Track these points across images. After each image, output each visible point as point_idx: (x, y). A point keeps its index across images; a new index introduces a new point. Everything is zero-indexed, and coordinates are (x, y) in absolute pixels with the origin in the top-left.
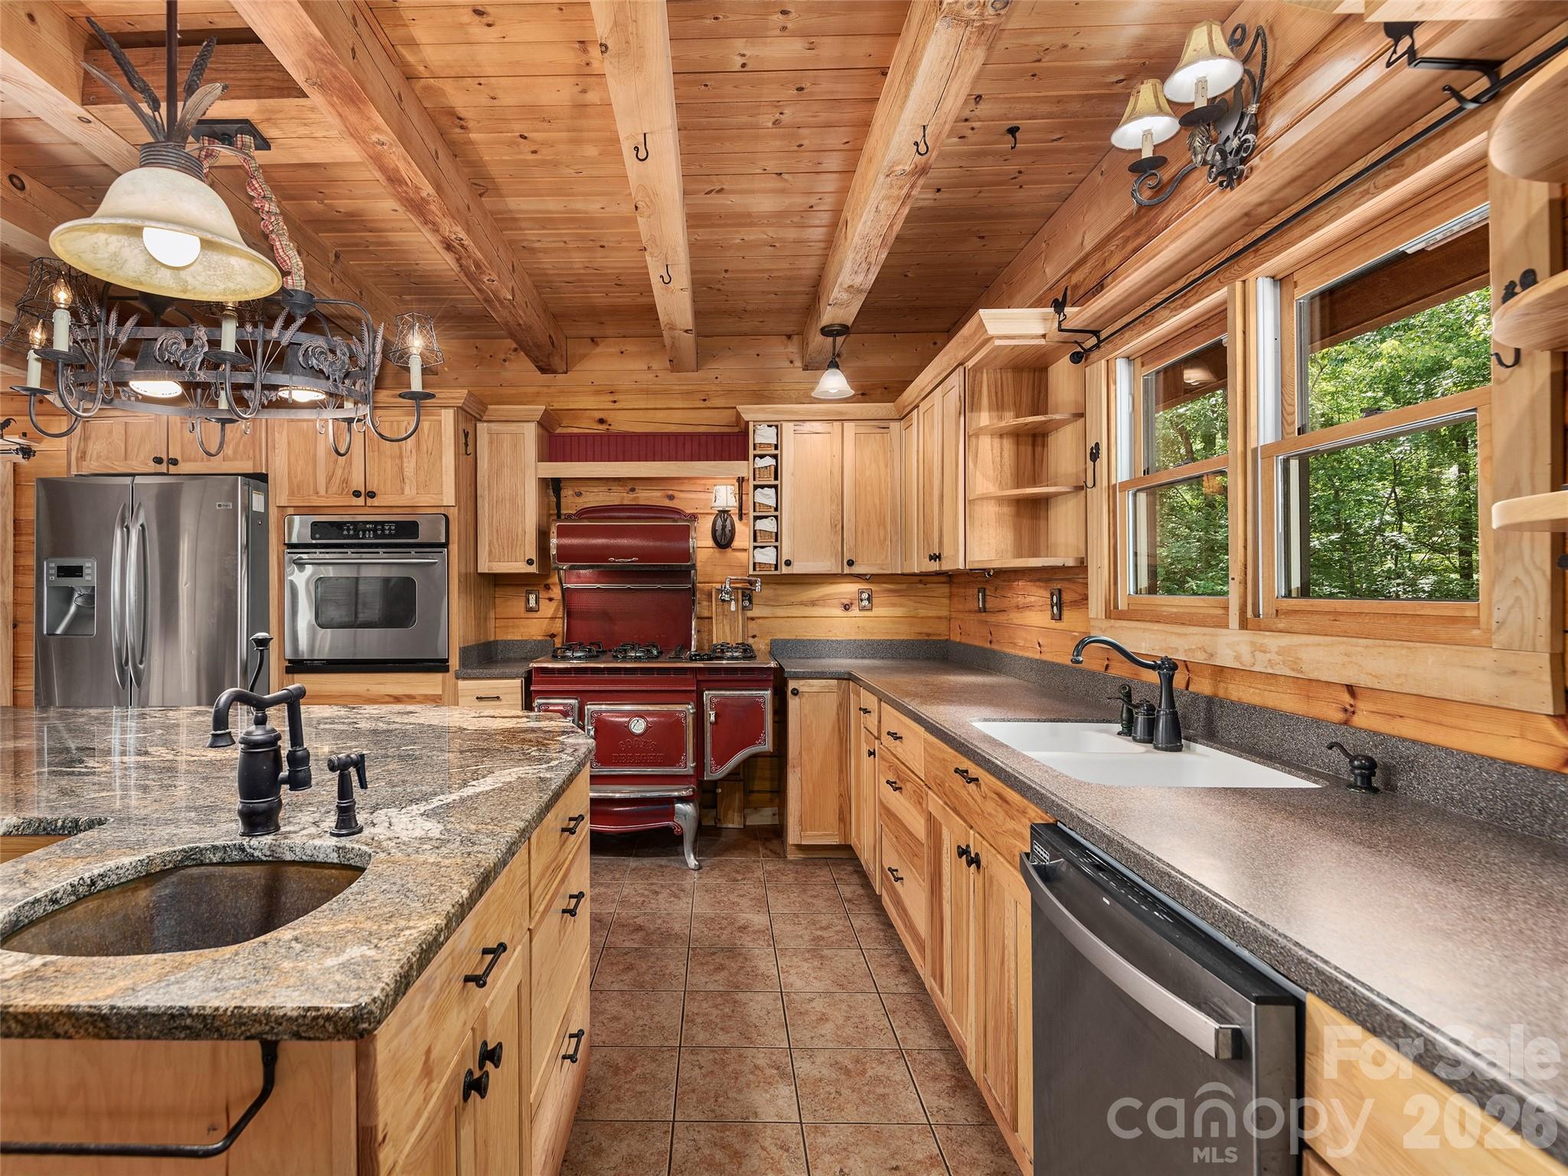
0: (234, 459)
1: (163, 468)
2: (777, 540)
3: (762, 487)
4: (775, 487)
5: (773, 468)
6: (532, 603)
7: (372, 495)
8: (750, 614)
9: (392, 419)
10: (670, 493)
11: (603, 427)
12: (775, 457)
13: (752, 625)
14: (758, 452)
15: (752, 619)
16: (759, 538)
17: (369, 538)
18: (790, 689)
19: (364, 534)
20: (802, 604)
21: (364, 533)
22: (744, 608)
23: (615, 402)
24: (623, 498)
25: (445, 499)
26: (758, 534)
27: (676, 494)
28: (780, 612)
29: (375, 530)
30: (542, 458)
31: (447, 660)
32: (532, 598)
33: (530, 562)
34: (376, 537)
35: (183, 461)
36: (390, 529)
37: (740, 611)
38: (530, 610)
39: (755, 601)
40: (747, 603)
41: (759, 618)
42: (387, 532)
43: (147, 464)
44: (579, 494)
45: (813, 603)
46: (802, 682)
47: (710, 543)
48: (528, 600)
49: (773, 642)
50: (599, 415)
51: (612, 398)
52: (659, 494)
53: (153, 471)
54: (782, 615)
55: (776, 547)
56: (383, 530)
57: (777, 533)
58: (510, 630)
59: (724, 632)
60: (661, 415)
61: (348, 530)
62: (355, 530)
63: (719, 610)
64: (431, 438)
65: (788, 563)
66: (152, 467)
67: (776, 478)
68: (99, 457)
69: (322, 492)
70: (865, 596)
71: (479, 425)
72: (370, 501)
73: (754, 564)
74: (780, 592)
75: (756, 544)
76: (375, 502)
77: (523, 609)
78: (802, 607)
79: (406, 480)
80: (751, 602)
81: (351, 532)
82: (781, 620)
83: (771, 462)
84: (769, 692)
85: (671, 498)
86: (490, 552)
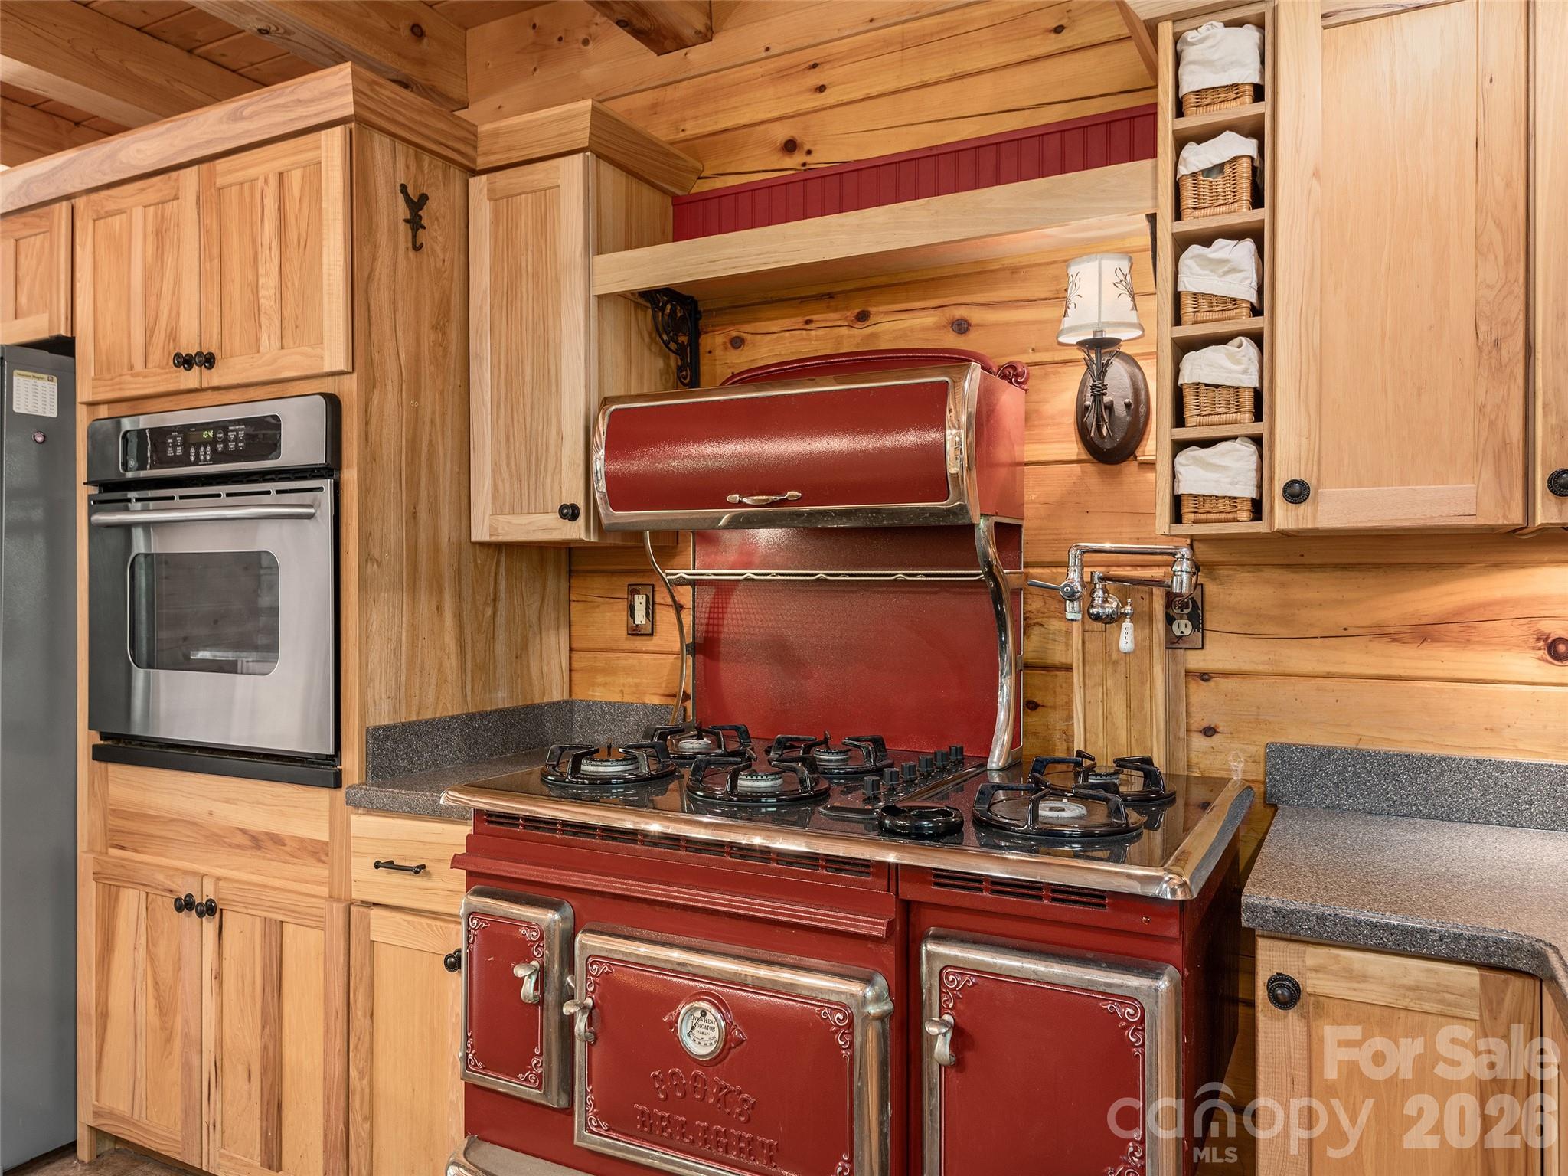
2: (1258, 416)
3: (1206, 239)
4: (1255, 234)
5: (1245, 168)
6: (640, 617)
7: (210, 361)
8: (1195, 660)
9: (242, 176)
10: (960, 313)
11: (793, 162)
12: (1255, 130)
13: (1200, 694)
14: (1194, 120)
15: (1205, 676)
16: (1190, 412)
17: (205, 462)
18: (1263, 976)
19: (197, 454)
20: (1381, 633)
21: (198, 450)
22: (1173, 643)
23: (822, 89)
24: (839, 340)
26: (1189, 399)
27: (975, 316)
28: (1300, 658)
29: (214, 445)
32: (640, 601)
33: (569, 513)
34: (217, 458)
36: (236, 439)
37: (1159, 651)
38: (635, 632)
39: (1212, 620)
40: (1184, 627)
41: (1225, 674)
42: (232, 446)
44: (737, 343)
45: (1424, 633)
46: (1315, 956)
47: (1072, 448)
48: (632, 608)
49: (1276, 755)
50: (781, 133)
51: (813, 80)
52: (928, 320)
54: (1308, 667)
55: (1257, 440)
56: (226, 441)
57: (1258, 394)
58: (600, 679)
59: (1107, 716)
60: (936, 101)
61: (175, 445)
62: (186, 445)
63: (1095, 646)
64: (305, 205)
65: (1297, 492)
67: (1257, 201)
69: (139, 366)
71: (473, 181)
72: (207, 377)
73: (1177, 501)
74: (1298, 594)
75: (1183, 434)
76: (216, 377)
77: (623, 631)
78: (1379, 646)
79: (263, 319)
80: (1197, 621)
81: (179, 450)
82: (1302, 686)
83: (1235, 146)
84: (1163, 984)
85: (961, 326)
86: (495, 490)
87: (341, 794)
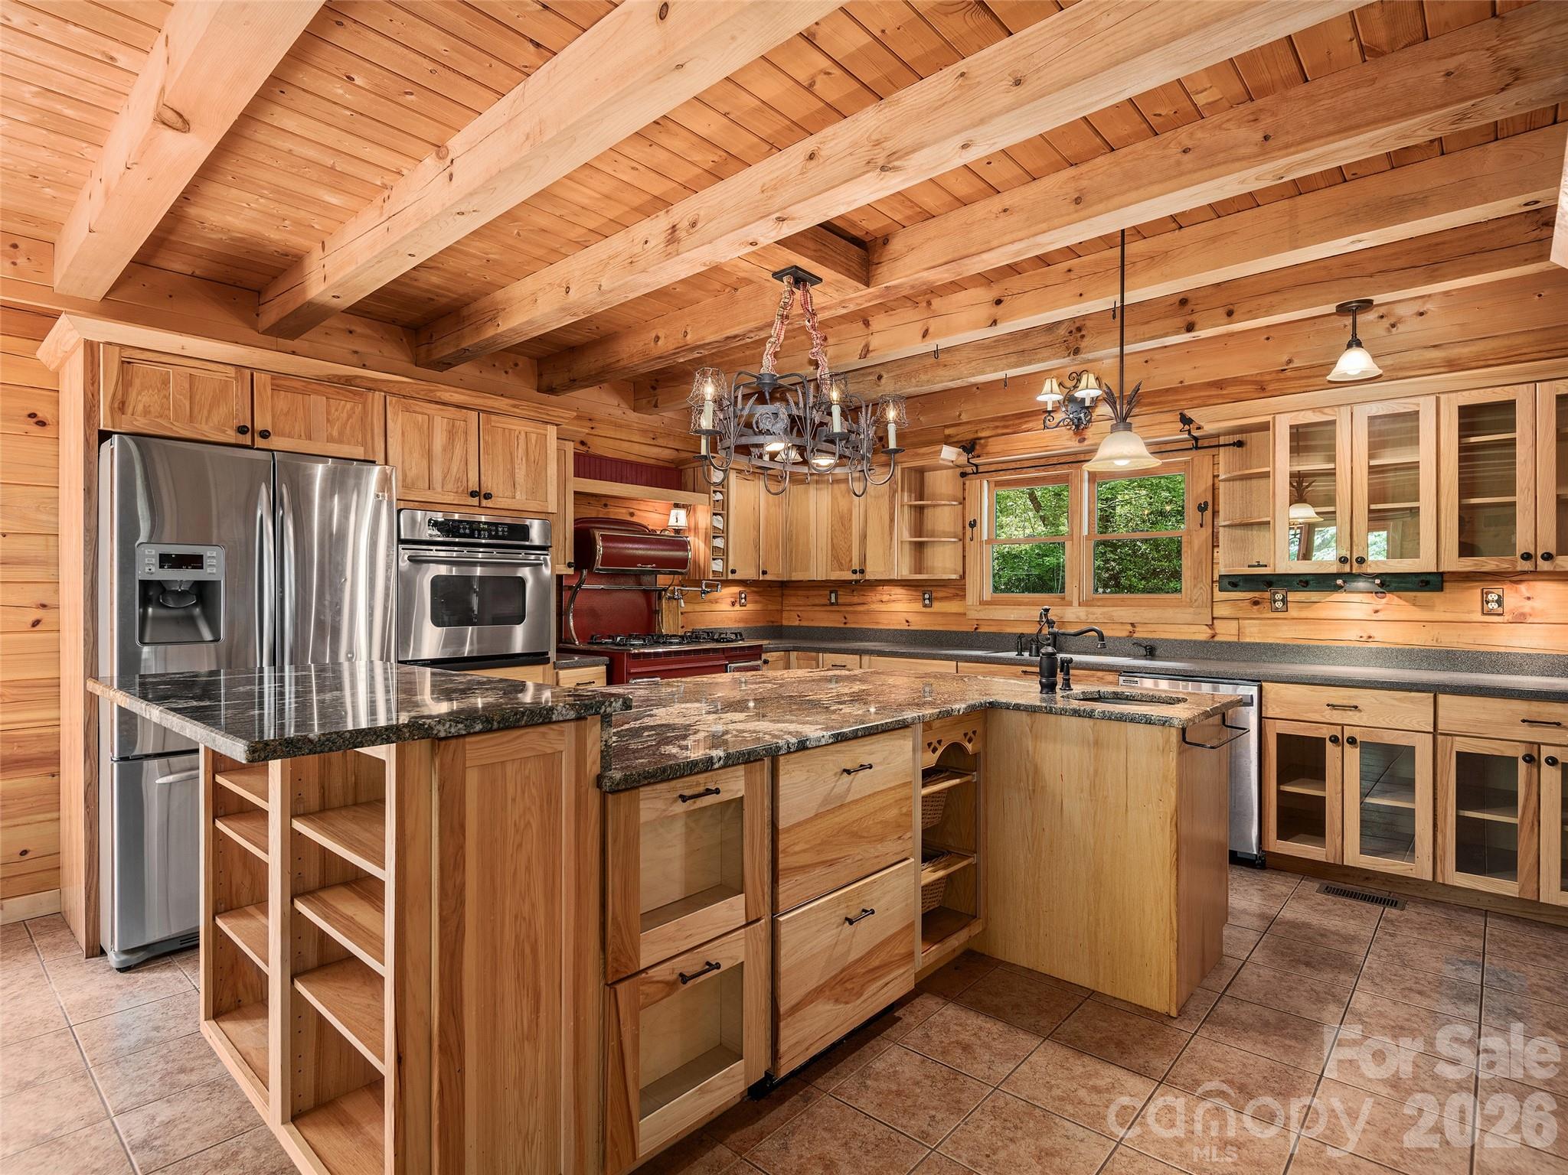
0: (340, 441)
1: (247, 439)
2: (723, 555)
3: (716, 515)
4: (722, 515)
5: (721, 502)
7: (488, 496)
9: (505, 426)
10: (631, 510)
12: (722, 493)
14: (714, 488)
17: (484, 538)
19: (479, 534)
21: (479, 531)
23: (592, 428)
25: (550, 507)
26: (714, 550)
27: (636, 512)
29: (489, 531)
30: (577, 474)
31: (547, 653)
33: (570, 565)
34: (490, 537)
35: (275, 434)
36: (503, 531)
42: (501, 533)
43: (224, 432)
51: (590, 424)
52: (623, 510)
53: (233, 441)
55: (723, 560)
56: (497, 531)
57: (723, 550)
59: (669, 624)
60: (625, 445)
61: (465, 528)
62: (471, 529)
64: (538, 448)
65: (733, 572)
66: (231, 436)
67: (723, 509)
68: (146, 412)
70: (743, 596)
72: (484, 503)
73: (712, 571)
75: (713, 557)
76: (490, 503)
79: (517, 486)
81: (467, 531)
83: (720, 497)
85: (632, 514)
87: (551, 665)
